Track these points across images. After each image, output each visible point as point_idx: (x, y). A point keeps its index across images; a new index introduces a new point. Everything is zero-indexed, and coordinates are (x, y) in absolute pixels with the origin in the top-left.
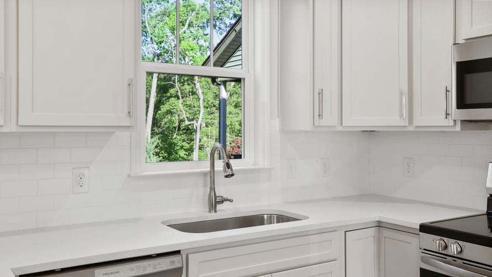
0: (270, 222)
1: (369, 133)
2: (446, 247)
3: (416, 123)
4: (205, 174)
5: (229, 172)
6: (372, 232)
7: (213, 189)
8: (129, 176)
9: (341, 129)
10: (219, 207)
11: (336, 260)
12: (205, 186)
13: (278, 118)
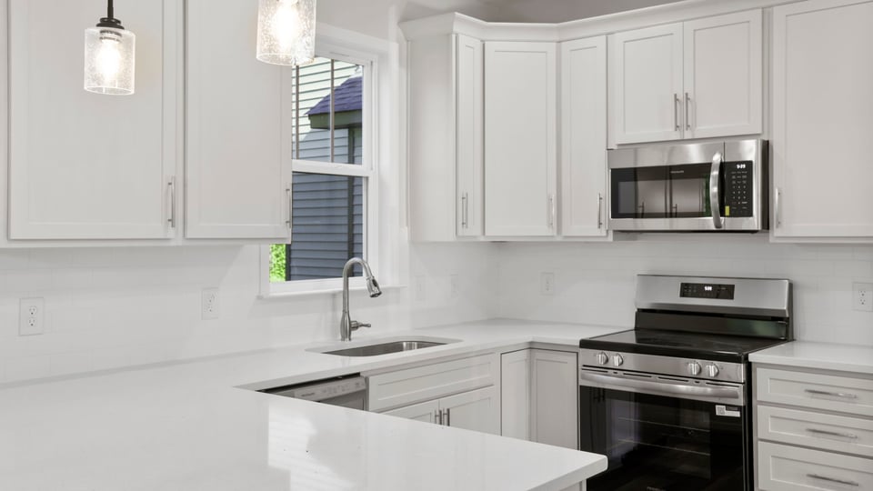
0: (410, 347)
1: (499, 245)
2: (607, 361)
3: (565, 233)
4: (334, 295)
5: (375, 290)
6: (524, 354)
7: (346, 312)
8: (259, 298)
9: (482, 239)
10: (354, 334)
11: (492, 385)
12: (334, 309)
13: (407, 225)
